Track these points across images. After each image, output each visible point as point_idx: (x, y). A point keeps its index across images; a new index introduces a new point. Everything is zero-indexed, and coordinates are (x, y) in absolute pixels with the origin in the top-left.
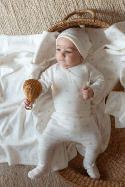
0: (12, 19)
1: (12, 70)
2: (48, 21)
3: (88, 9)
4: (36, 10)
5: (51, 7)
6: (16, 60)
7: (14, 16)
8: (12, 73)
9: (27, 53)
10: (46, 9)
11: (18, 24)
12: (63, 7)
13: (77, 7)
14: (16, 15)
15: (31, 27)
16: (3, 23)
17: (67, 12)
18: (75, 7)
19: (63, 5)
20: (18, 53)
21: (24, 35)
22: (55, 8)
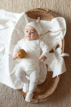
0: (10, 4)
1: (3, 28)
2: (26, 9)
3: (47, 9)
4: (22, 3)
5: (30, 3)
6: (6, 23)
7: (11, 3)
8: (3, 29)
9: (12, 21)
10: (27, 3)
11: (12, 7)
12: (35, 4)
13: (42, 6)
14: (12, 2)
15: (18, 10)
16: (5, 4)
17: (36, 7)
18: (41, 6)
19: (35, 3)
20: (8, 20)
21: (14, 12)
22: (31, 4)
